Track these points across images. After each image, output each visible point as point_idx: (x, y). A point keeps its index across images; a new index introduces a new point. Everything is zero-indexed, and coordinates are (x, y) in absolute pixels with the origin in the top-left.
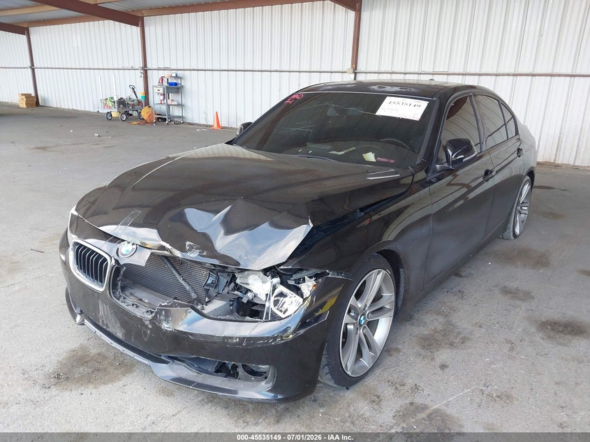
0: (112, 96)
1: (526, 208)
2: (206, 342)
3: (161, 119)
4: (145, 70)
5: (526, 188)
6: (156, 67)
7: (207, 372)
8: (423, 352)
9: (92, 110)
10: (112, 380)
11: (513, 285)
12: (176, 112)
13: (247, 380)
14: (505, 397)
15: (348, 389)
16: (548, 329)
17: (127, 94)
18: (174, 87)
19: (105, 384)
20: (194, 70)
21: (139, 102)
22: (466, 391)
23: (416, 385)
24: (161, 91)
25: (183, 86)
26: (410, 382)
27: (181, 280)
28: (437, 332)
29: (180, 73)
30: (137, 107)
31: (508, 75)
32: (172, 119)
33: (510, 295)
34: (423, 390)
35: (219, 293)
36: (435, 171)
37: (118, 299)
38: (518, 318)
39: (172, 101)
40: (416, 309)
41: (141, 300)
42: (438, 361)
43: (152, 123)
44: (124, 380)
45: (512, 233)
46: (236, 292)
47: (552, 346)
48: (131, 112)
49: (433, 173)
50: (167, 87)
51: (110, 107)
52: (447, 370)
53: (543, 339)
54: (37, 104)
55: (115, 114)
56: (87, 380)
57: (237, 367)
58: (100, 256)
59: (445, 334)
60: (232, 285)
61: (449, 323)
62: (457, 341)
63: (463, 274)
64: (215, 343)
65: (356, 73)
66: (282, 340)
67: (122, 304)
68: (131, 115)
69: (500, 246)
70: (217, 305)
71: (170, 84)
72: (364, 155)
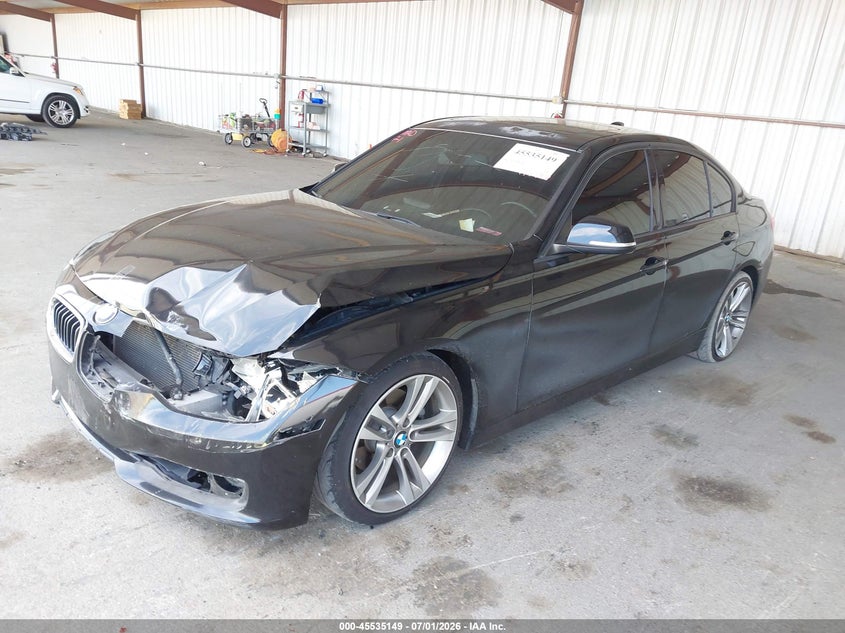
0: (233, 111)
1: (743, 320)
2: (165, 438)
3: (296, 149)
4: (283, 79)
5: (743, 291)
6: (297, 76)
7: (179, 480)
8: (498, 495)
9: (211, 129)
10: (82, 477)
11: (676, 424)
12: (318, 140)
13: (220, 494)
14: (580, 568)
15: (372, 528)
16: (693, 488)
17: (254, 110)
18: (318, 106)
19: (71, 480)
20: (346, 83)
21: (271, 123)
22: (530, 553)
23: (465, 537)
24: (300, 110)
25: (329, 105)
26: (460, 531)
27: (169, 359)
28: (532, 473)
29: (328, 87)
30: (267, 130)
31: (786, 122)
32: (311, 149)
33: (664, 438)
34: (472, 544)
35: (211, 382)
36: (551, 252)
37: (86, 374)
38: (659, 469)
39: (314, 124)
40: (520, 439)
41: (113, 379)
42: (513, 511)
43: (283, 153)
44: (97, 479)
45: (710, 354)
46: (230, 384)
47: (685, 511)
48: (259, 136)
49: (548, 255)
50: (308, 105)
51: (230, 127)
52: (518, 523)
53: (678, 501)
54: (143, 115)
55: (237, 137)
56: (54, 472)
57: (206, 476)
58: (75, 319)
59: (542, 475)
60: (228, 373)
61: (556, 464)
62: (554, 488)
63: (611, 402)
64: (175, 441)
65: (565, 104)
66: (253, 448)
67: (88, 382)
68: (260, 139)
69: (687, 370)
70: (205, 396)
71: (314, 101)
72: (461, 222)
